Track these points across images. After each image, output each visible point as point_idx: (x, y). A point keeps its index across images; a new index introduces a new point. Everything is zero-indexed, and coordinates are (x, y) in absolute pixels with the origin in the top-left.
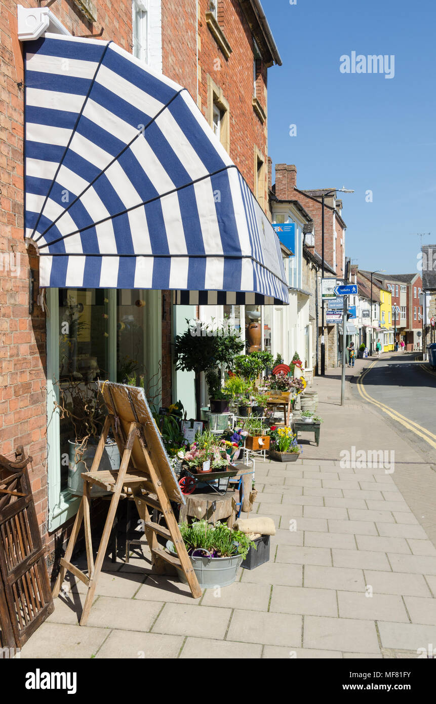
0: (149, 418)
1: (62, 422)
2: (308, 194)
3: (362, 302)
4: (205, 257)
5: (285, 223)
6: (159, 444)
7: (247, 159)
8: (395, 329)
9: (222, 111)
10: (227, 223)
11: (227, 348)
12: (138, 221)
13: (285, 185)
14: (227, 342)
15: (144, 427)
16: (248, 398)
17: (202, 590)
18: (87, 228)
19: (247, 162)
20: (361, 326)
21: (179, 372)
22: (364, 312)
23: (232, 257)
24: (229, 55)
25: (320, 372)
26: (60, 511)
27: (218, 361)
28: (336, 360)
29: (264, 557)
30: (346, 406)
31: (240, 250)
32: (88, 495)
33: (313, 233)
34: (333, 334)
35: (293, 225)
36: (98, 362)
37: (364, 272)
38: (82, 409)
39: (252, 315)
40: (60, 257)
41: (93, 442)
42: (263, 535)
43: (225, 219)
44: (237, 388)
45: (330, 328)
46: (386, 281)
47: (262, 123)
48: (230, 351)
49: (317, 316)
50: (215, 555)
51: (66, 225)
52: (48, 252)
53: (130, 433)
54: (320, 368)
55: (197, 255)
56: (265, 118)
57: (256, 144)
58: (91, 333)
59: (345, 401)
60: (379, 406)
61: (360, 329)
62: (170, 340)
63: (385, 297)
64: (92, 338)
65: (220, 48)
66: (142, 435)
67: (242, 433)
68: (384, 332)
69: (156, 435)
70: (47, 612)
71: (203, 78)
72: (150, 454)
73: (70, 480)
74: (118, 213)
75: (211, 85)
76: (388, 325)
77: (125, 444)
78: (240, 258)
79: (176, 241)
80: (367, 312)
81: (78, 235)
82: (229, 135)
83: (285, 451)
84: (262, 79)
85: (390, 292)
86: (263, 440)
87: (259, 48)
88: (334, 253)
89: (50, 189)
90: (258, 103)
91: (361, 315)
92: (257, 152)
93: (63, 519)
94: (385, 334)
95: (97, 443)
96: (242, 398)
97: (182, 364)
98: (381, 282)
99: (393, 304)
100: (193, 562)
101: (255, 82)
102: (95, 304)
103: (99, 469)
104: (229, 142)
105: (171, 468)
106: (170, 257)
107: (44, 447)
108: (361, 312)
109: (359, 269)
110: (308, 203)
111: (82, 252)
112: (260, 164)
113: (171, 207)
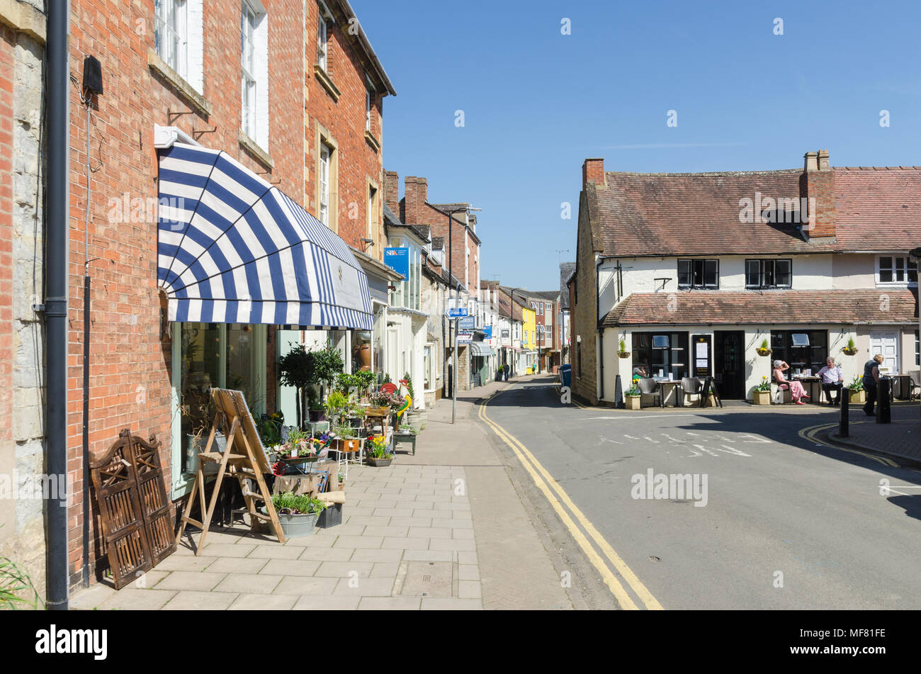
0: (247, 412)
1: (183, 418)
2: (439, 209)
3: (501, 321)
4: (287, 302)
5: (401, 247)
6: (253, 430)
7: (357, 189)
8: (539, 350)
9: (331, 149)
10: (302, 279)
11: (328, 367)
12: (240, 277)
13: (415, 198)
14: (328, 362)
15: (243, 419)
16: (347, 411)
17: (287, 539)
18: (203, 280)
19: (358, 192)
20: (500, 347)
21: (282, 387)
22: (504, 332)
23: (305, 302)
24: (338, 97)
25: (447, 395)
26: (180, 485)
27: (320, 379)
28: (468, 382)
29: (338, 521)
30: (457, 424)
31: (310, 297)
32: (202, 468)
33: (444, 249)
34: (465, 355)
35: (407, 249)
36: (210, 376)
37: (507, 288)
38: (197, 410)
39: (364, 337)
40: (184, 300)
41: (206, 434)
42: (336, 503)
43: (300, 277)
44: (337, 402)
45: (461, 350)
46: (530, 299)
47: (376, 151)
48: (331, 369)
49: (444, 337)
50: (297, 513)
51: (188, 278)
52: (175, 297)
53: (233, 423)
54: (447, 390)
55: (281, 301)
56: (379, 146)
57: (369, 173)
58: (205, 355)
59: (456, 420)
60: (489, 424)
61: (499, 350)
62: (275, 359)
63: (529, 316)
64: (205, 359)
65: (329, 92)
66: (242, 425)
67: (330, 435)
68: (527, 353)
69: (251, 424)
70: (172, 550)
71: (311, 124)
72: (247, 438)
73: (188, 463)
74: (226, 271)
75: (319, 129)
76: (532, 345)
77: (230, 430)
78: (311, 303)
79: (267, 290)
80: (507, 332)
81: (197, 284)
82: (337, 169)
83: (380, 457)
84: (376, 109)
85: (535, 310)
86: (353, 443)
87: (372, 81)
88: (467, 271)
89: (176, 252)
90: (370, 135)
91: (500, 335)
92: (369, 180)
93: (182, 493)
94: (527, 355)
95: (209, 434)
96: (342, 411)
97: (285, 381)
98: (525, 299)
99: (537, 323)
100: (280, 518)
101: (369, 113)
102: (208, 328)
103: (211, 451)
104: (337, 177)
105: (265, 454)
106: (262, 301)
107: (169, 437)
108: (500, 331)
109: (501, 284)
110: (439, 218)
111: (199, 297)
112: (373, 191)
113: (263, 267)
